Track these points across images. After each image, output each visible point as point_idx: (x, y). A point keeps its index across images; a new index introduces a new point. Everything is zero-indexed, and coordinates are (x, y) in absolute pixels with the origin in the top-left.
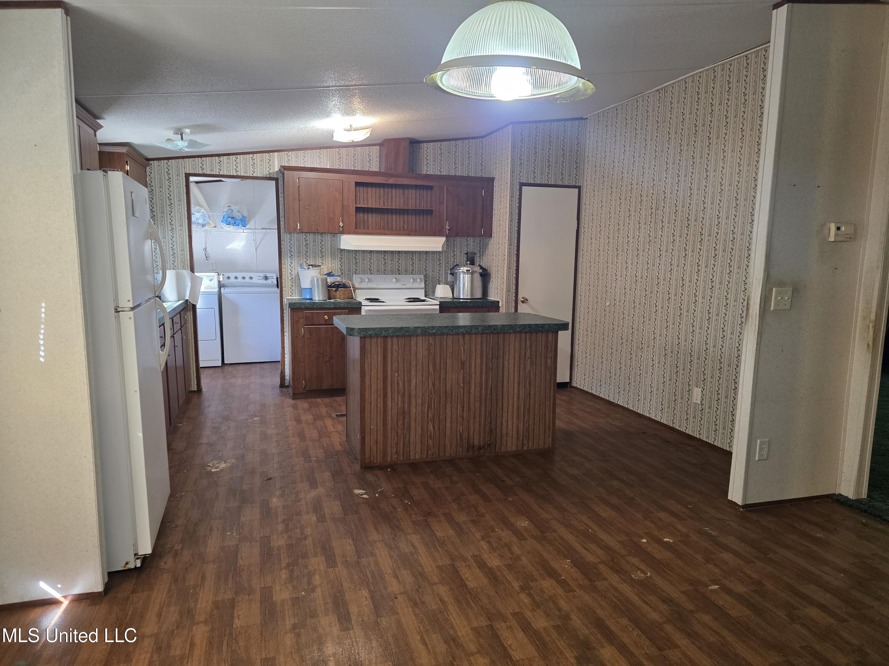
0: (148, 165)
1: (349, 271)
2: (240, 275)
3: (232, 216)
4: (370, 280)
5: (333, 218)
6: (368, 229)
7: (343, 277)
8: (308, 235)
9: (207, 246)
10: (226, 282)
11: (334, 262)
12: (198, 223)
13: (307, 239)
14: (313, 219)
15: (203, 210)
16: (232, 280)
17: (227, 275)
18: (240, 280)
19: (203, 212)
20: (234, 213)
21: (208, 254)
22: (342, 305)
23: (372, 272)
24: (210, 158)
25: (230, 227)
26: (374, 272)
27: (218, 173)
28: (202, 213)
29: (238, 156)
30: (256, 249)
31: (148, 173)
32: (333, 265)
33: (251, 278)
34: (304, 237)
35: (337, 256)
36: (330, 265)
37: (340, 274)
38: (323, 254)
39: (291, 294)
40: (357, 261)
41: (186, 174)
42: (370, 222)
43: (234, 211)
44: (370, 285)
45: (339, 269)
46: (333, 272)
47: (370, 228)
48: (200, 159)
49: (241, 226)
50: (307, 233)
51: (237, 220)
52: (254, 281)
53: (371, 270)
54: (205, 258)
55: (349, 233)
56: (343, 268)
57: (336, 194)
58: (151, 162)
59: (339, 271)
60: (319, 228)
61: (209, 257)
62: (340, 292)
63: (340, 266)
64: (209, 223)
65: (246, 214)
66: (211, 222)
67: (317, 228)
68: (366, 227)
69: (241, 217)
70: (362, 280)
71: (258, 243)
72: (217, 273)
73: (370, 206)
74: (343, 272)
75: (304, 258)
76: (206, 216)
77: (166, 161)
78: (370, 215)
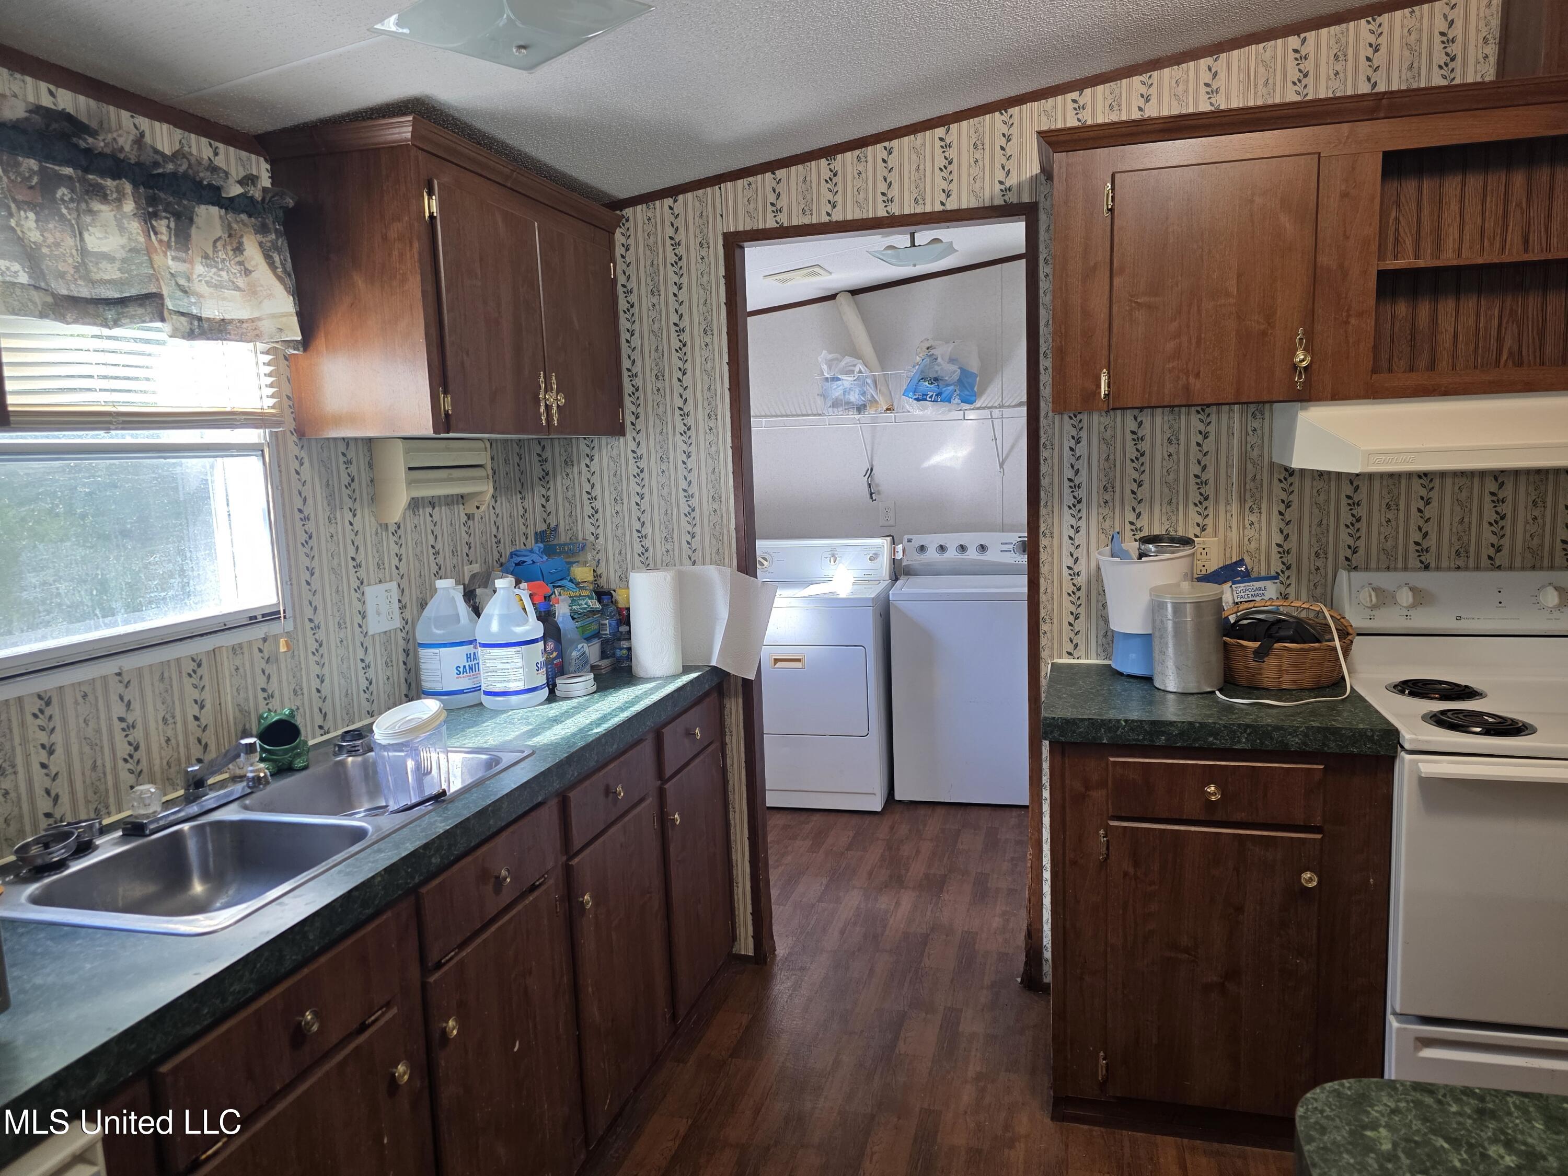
0: (618, 222)
1: (1317, 554)
2: (952, 540)
3: (933, 375)
4: (1421, 598)
5: (1264, 334)
6: (1432, 366)
7: (1293, 581)
8: (1146, 418)
9: (874, 463)
10: (913, 559)
11: (1253, 518)
12: (848, 403)
13: (1146, 431)
14: (1170, 346)
15: (860, 366)
16: (932, 554)
17: (918, 540)
18: (952, 554)
19: (860, 372)
20: (939, 365)
21: (877, 485)
22: (1294, 742)
23: (1430, 558)
24: (800, 167)
25: (925, 408)
26: (1439, 557)
27: (825, 219)
28: (856, 375)
29: (895, 143)
30: (1001, 465)
31: (619, 250)
32: (1249, 533)
33: (983, 548)
34: (1132, 425)
35: (1270, 492)
36: (1234, 535)
37: (1276, 566)
38: (1209, 490)
39: (1069, 647)
40: (1361, 511)
41: (726, 236)
42: (1445, 338)
43: (939, 360)
44: (1423, 620)
45: (1275, 549)
46: (1247, 560)
47: (1444, 364)
48: (769, 175)
49: (957, 401)
50: (1141, 409)
51: (948, 385)
52: (992, 556)
53: (1422, 551)
54: (868, 496)
55: (1338, 395)
56: (1292, 544)
57: (1286, 221)
58: (628, 212)
59: (1275, 556)
60: (1195, 384)
61: (879, 493)
62: (1279, 657)
63: (1277, 538)
64: (874, 401)
65: (974, 366)
66: (880, 395)
67: (1187, 388)
68: (1422, 363)
69: (956, 377)
70: (1384, 598)
71: (1007, 447)
72: (889, 539)
73: (1449, 258)
74: (1291, 559)
75: (1128, 508)
76: (869, 381)
77: (668, 201)
78: (1447, 306)
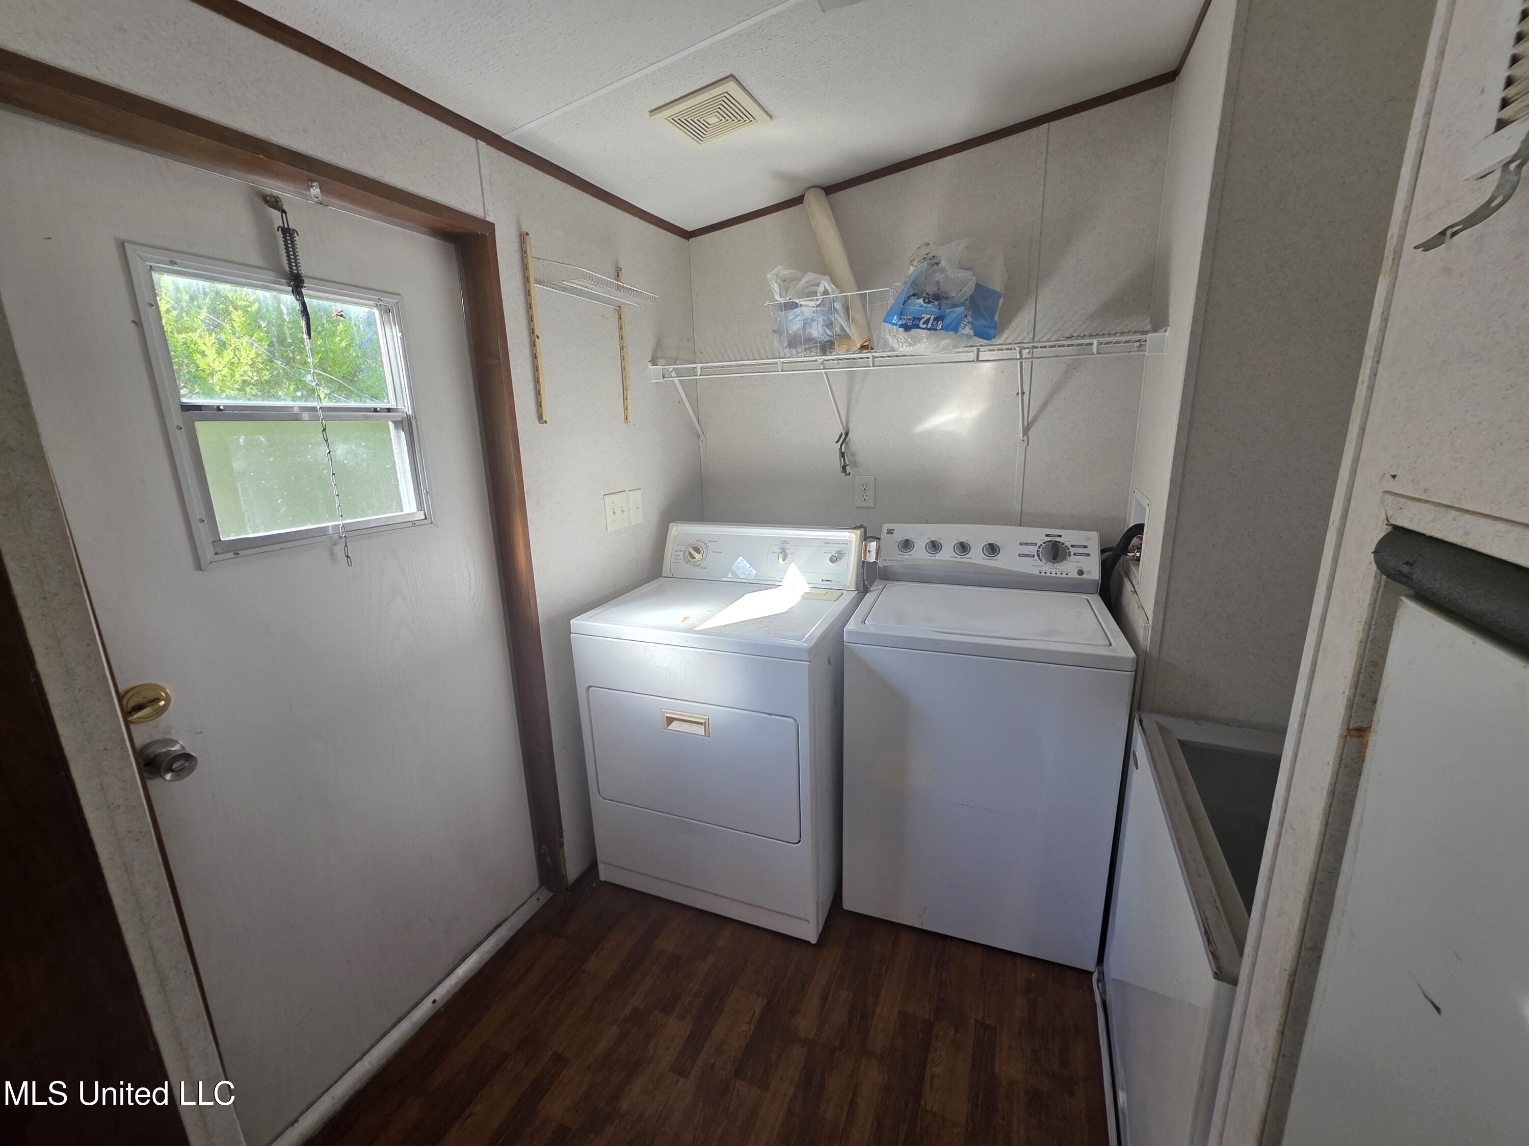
2: (949, 534)
3: (931, 289)
9: (851, 426)
10: (895, 559)
12: (809, 340)
15: (825, 284)
16: (919, 554)
17: (904, 531)
18: (947, 554)
19: (826, 292)
20: (943, 271)
21: (854, 455)
25: (916, 341)
28: (820, 297)
30: (1026, 431)
33: (993, 549)
43: (943, 263)
49: (968, 330)
51: (954, 306)
52: (1006, 562)
54: (839, 468)
61: (855, 464)
64: (845, 336)
65: (996, 283)
66: (853, 327)
69: (969, 290)
71: (1035, 405)
72: (858, 532)
76: (838, 305)
